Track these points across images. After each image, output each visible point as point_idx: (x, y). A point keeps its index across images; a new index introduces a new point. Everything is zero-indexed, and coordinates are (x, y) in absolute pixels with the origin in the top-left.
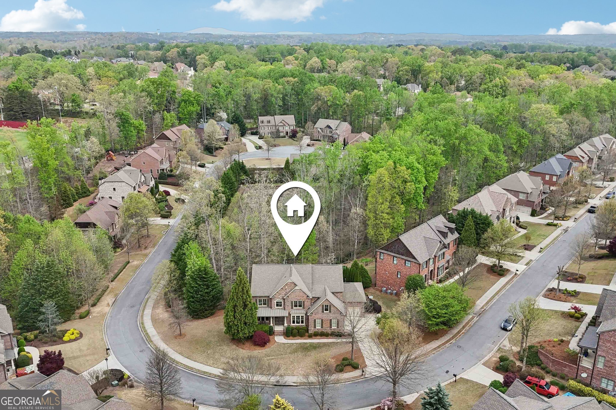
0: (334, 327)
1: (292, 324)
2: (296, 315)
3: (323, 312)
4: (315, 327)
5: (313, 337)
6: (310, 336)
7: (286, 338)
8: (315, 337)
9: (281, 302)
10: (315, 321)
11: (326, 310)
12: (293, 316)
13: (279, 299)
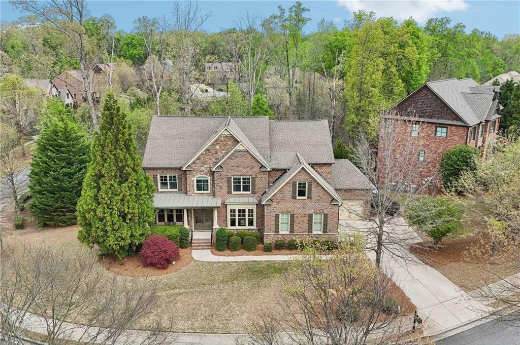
0: (317, 230)
1: (230, 227)
2: (237, 208)
3: (294, 198)
4: (277, 230)
5: (274, 252)
6: (268, 250)
7: (216, 252)
8: (277, 251)
9: (207, 181)
10: (277, 217)
11: (302, 193)
12: (231, 210)
13: (202, 173)
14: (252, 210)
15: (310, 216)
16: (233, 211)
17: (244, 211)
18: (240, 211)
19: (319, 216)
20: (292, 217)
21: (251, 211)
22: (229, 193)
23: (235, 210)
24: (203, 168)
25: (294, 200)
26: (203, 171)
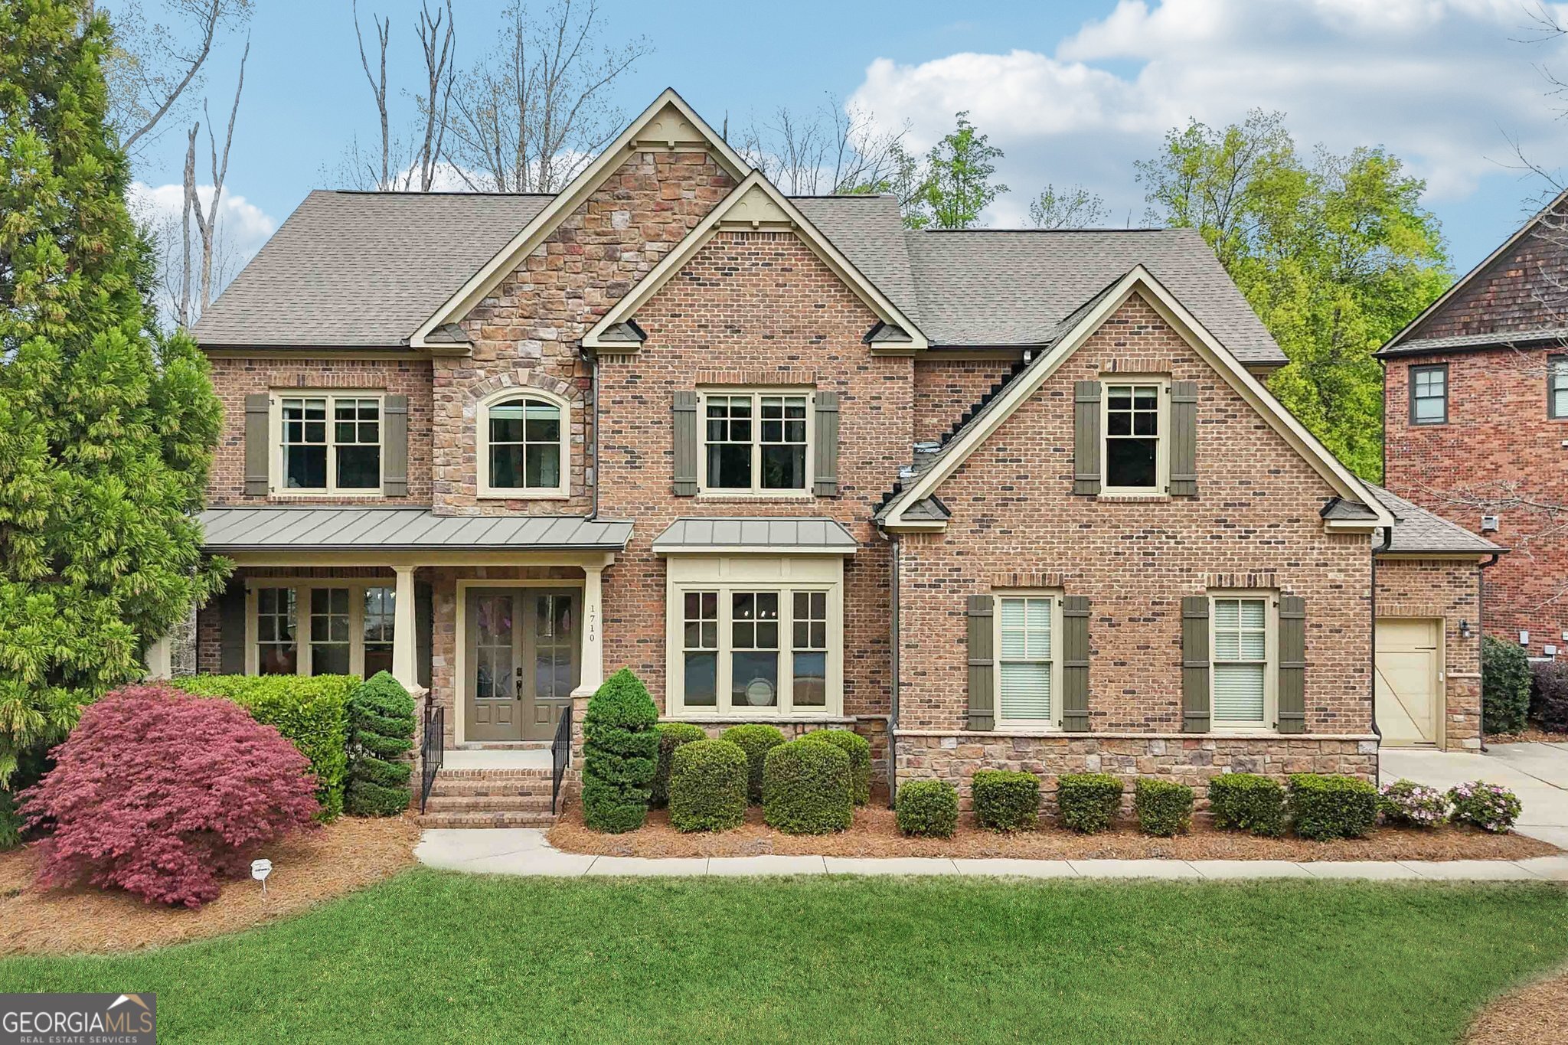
1: (678, 706)
2: (724, 583)
3: (1085, 489)
4: (978, 711)
5: (971, 838)
6: (927, 822)
8: (992, 839)
9: (551, 429)
10: (977, 617)
11: (1132, 460)
12: (691, 599)
13: (524, 374)
14: (820, 599)
15: (1193, 615)
16: (701, 605)
17: (769, 601)
18: (741, 601)
19: (1244, 620)
20: (1076, 615)
21: (810, 604)
22: (682, 490)
23: (711, 598)
24: (534, 349)
25: (1081, 506)
26: (530, 363)
